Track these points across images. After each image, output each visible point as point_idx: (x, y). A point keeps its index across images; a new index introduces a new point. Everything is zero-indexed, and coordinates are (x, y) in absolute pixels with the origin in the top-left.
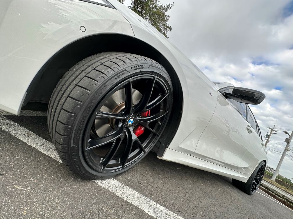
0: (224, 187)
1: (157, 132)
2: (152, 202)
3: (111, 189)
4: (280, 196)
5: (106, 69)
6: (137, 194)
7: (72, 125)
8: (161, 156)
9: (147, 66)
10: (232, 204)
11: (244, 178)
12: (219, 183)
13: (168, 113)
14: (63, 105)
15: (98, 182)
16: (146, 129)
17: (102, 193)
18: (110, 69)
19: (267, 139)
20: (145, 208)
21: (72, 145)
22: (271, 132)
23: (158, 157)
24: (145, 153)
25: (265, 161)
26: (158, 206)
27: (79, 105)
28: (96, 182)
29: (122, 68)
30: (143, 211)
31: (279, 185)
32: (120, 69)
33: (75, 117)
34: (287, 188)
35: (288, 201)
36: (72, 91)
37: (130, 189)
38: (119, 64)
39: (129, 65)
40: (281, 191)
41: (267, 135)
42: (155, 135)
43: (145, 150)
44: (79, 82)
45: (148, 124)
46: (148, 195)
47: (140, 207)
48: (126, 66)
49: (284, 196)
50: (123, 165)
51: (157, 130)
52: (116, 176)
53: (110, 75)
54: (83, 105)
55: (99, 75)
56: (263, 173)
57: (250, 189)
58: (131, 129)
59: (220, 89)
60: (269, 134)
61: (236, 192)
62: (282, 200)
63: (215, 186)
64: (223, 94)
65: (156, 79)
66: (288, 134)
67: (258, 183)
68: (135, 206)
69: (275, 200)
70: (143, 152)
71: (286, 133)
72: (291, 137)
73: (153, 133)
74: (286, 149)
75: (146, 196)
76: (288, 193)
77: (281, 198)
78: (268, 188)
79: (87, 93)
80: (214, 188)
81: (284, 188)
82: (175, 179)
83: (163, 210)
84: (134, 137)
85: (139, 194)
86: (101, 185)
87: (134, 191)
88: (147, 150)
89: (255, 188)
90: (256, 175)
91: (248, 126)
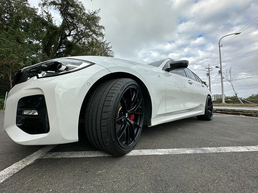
0: (193, 124)
1: (142, 113)
2: (158, 150)
3: (136, 154)
4: (229, 111)
5: (111, 98)
6: (149, 150)
7: (110, 131)
8: (150, 124)
9: (125, 85)
10: (200, 131)
11: (202, 112)
12: (189, 123)
13: (142, 100)
14: (101, 125)
15: (128, 155)
16: (135, 115)
17: (134, 157)
18: (113, 98)
19: (208, 76)
20: (157, 153)
21: (113, 140)
22: (209, 70)
23: (149, 126)
24: (141, 128)
25: (209, 95)
26: (162, 150)
27: (110, 120)
28: (127, 155)
29: (117, 94)
30: (157, 155)
31: (228, 104)
32: (117, 95)
33: (110, 127)
34: (234, 103)
35: (235, 111)
36: (101, 116)
37: (144, 150)
38: (115, 92)
39: (119, 90)
40: (231, 107)
41: (207, 74)
42: (141, 115)
43: (140, 126)
44: (102, 110)
45: (135, 112)
46: (155, 148)
47: (154, 154)
48: (118, 92)
49: (232, 109)
50: (134, 140)
51: (141, 112)
52: (133, 148)
53: (115, 100)
54: (111, 120)
55: (110, 103)
56: (211, 103)
57: (208, 117)
58: (128, 119)
59: (163, 68)
60: (208, 73)
61: (201, 123)
62: (232, 113)
63: (187, 126)
64: (166, 71)
65: (131, 87)
66: (219, 67)
67: (211, 110)
68: (152, 155)
69: (228, 115)
70: (140, 128)
71: (217, 67)
72: (221, 68)
73: (139, 115)
74: (222, 78)
75: (154, 149)
76: (235, 106)
77: (230, 112)
78: (221, 110)
79: (110, 114)
80: (187, 127)
81: (231, 104)
82: (163, 134)
83: (166, 150)
84: (132, 122)
85: (150, 150)
86: (130, 155)
87: (147, 150)
88: (141, 126)
89: (212, 115)
90: (208, 106)
91: (189, 80)
